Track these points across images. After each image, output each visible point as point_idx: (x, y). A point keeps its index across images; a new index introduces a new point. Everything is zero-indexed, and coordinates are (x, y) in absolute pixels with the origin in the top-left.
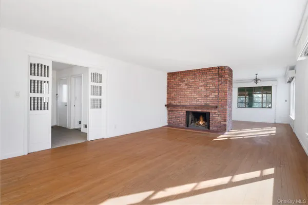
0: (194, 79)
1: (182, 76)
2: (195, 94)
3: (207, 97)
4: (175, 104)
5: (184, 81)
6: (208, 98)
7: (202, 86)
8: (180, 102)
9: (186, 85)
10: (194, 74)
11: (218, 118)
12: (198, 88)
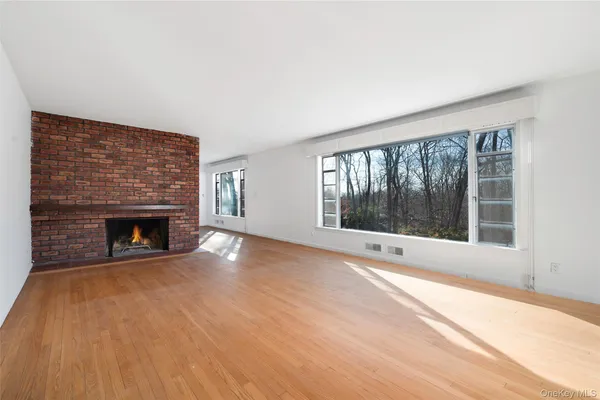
0: (132, 146)
1: (97, 132)
2: (137, 181)
3: (165, 188)
4: (70, 203)
5: (103, 147)
6: (167, 190)
7: (153, 165)
8: (90, 198)
9: (109, 156)
10: (134, 137)
11: (185, 225)
12: (145, 169)
